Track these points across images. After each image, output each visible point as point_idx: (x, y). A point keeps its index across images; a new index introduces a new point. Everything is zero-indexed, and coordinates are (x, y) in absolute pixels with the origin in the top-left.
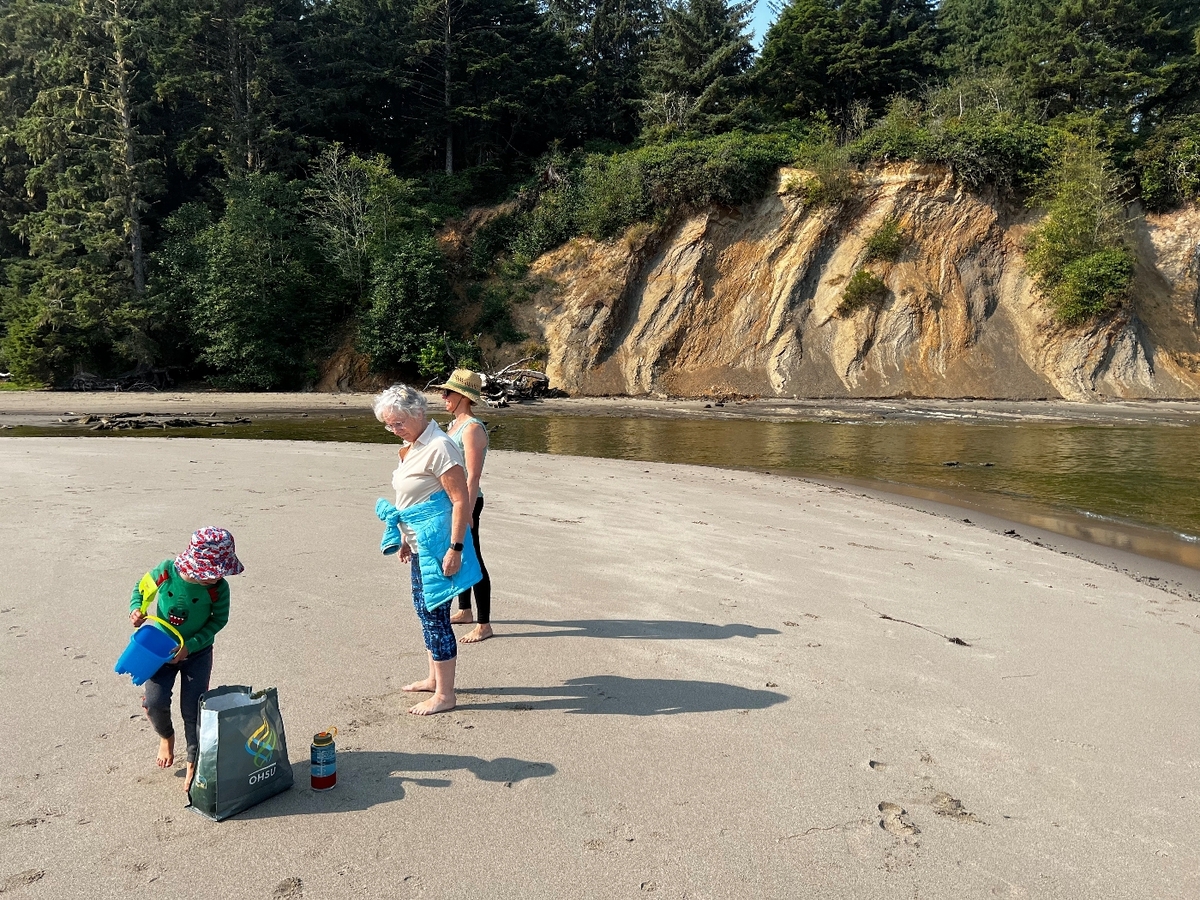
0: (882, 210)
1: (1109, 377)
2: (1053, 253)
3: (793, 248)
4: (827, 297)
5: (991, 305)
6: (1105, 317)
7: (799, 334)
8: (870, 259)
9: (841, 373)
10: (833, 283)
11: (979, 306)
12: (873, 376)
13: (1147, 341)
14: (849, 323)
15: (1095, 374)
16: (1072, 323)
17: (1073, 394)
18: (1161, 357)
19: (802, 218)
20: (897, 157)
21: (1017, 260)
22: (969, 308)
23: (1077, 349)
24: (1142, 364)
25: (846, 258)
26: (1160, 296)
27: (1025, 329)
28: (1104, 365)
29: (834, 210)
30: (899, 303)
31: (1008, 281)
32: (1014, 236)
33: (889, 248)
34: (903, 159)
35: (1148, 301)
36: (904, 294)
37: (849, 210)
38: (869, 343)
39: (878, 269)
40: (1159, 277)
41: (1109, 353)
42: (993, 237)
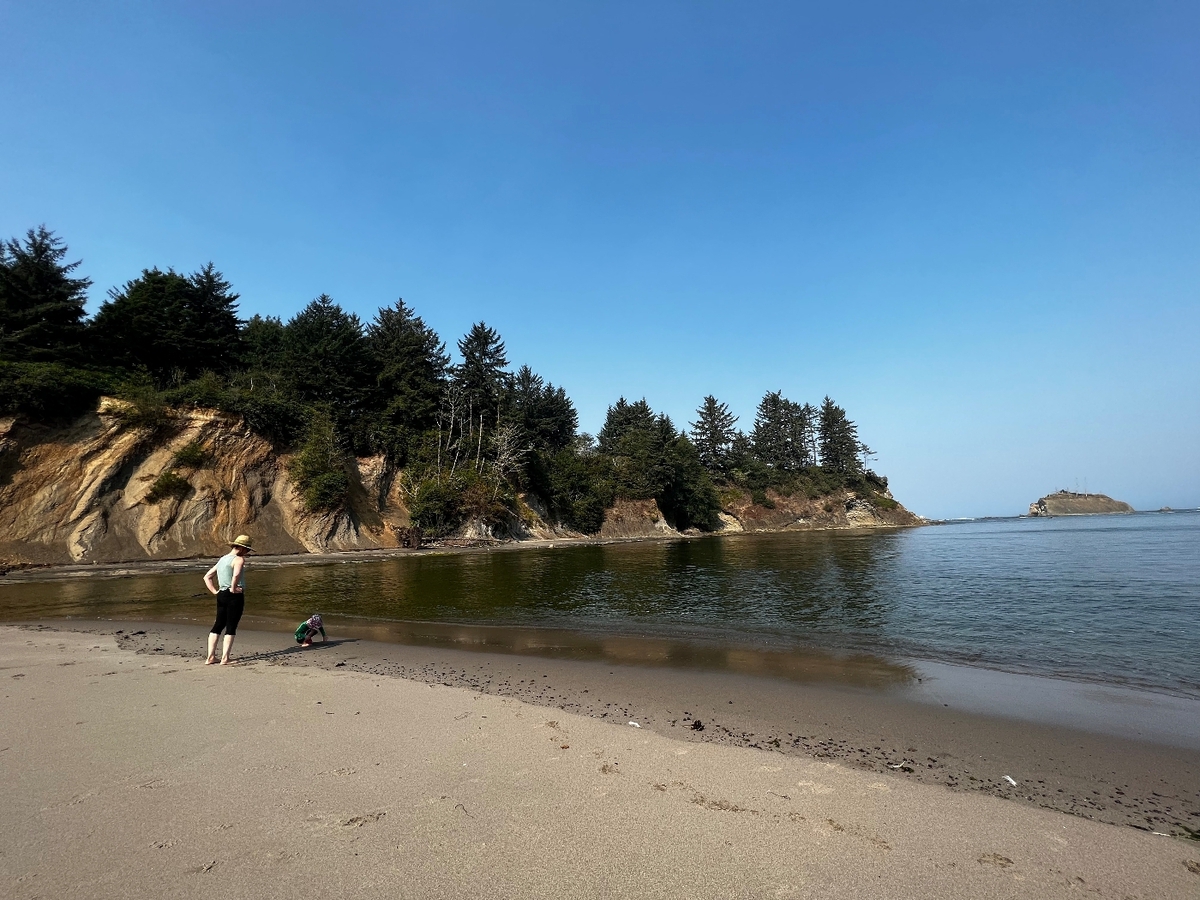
0: (190, 435)
1: (335, 539)
2: (305, 471)
3: (107, 454)
4: (136, 489)
5: (267, 498)
6: (333, 507)
7: (105, 515)
8: (177, 466)
9: (143, 542)
10: (143, 479)
11: (259, 499)
12: (173, 545)
13: (355, 521)
14: (156, 507)
15: (327, 538)
16: (315, 510)
17: (314, 550)
18: (362, 528)
19: (119, 432)
20: (205, 404)
21: (285, 473)
22: (251, 501)
23: (317, 525)
24: (353, 532)
25: (156, 463)
26: (362, 497)
27: (287, 513)
28: (332, 533)
29: (150, 431)
30: (199, 495)
31: (279, 486)
32: (283, 460)
33: (193, 459)
34: (208, 407)
35: (356, 499)
36: (203, 489)
37: (162, 432)
38: (171, 521)
39: (184, 473)
40: (362, 488)
41: (335, 526)
42: (269, 459)
